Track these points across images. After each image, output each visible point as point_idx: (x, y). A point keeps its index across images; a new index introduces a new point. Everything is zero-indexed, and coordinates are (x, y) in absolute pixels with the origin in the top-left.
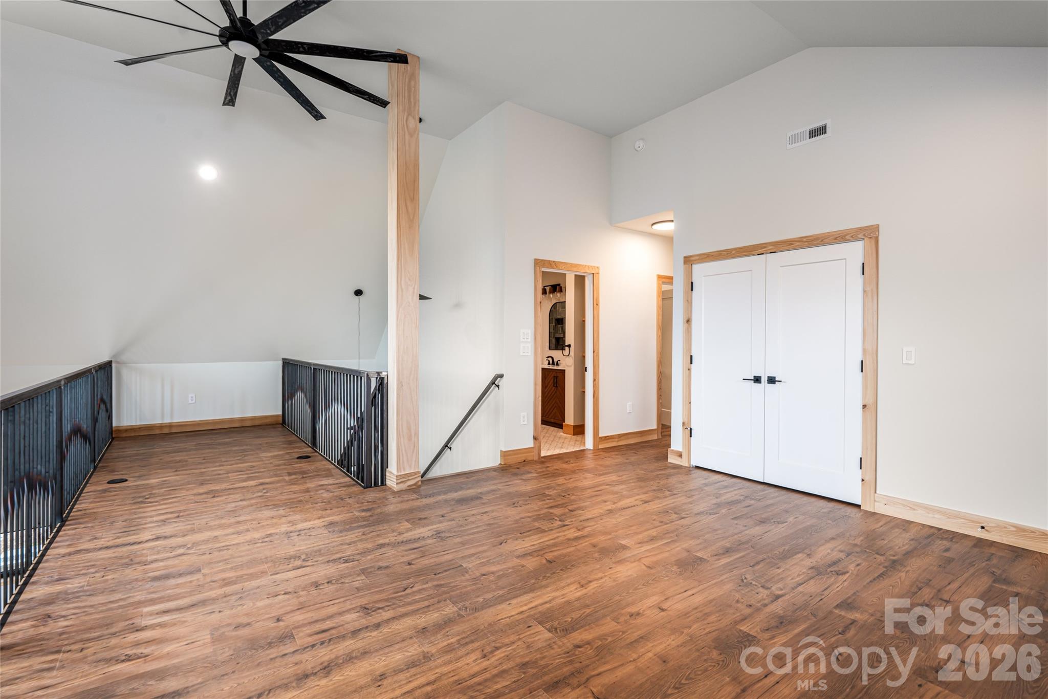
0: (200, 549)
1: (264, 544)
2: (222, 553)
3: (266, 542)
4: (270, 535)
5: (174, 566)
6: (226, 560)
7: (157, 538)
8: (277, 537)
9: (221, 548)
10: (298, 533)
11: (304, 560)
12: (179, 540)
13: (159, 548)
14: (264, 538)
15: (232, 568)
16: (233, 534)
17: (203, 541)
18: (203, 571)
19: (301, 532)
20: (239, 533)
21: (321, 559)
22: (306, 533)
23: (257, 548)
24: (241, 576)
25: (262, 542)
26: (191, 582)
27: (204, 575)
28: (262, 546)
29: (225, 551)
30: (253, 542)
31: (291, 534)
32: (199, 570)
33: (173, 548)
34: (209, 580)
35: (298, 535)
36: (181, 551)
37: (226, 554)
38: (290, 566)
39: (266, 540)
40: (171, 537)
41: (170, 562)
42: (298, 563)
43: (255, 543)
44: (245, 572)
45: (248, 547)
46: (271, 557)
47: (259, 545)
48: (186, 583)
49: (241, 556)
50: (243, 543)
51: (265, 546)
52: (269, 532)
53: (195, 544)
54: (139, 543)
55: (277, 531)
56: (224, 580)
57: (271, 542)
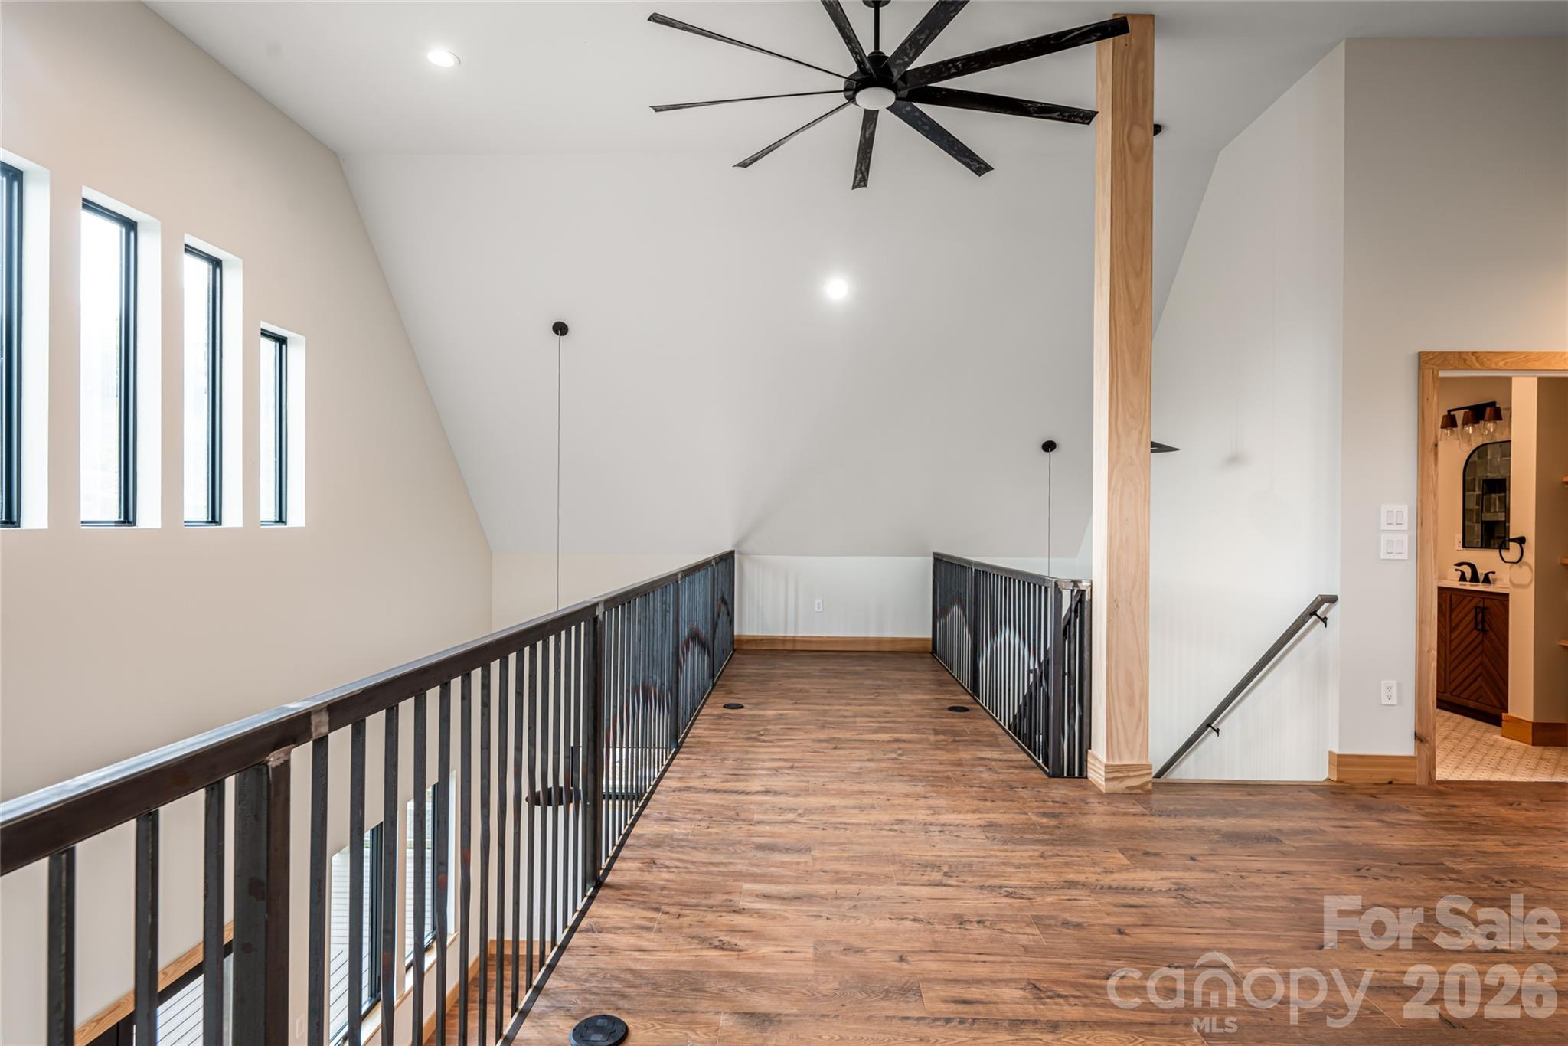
0: (812, 820)
1: (892, 833)
2: (837, 832)
3: (896, 830)
4: (902, 822)
5: (781, 835)
6: (841, 844)
7: (767, 792)
8: (911, 826)
9: (839, 826)
10: (940, 829)
11: (945, 874)
12: (790, 801)
13: (767, 806)
14: (892, 824)
15: (848, 859)
16: (854, 807)
17: (817, 809)
18: (813, 852)
19: (945, 828)
20: (861, 808)
21: (970, 879)
22: (951, 832)
23: (884, 837)
24: (859, 874)
25: (890, 830)
26: (798, 863)
27: (814, 859)
28: (888, 836)
29: (842, 831)
30: (877, 826)
31: (931, 828)
32: (809, 850)
33: (783, 810)
34: (818, 867)
35: (940, 832)
36: (791, 816)
37: (843, 835)
38: (926, 878)
39: (896, 827)
40: (781, 793)
41: (777, 829)
42: (937, 876)
43: (881, 829)
44: (862, 869)
45: (870, 832)
46: (900, 855)
47: (885, 833)
48: (791, 863)
49: (861, 844)
50: (866, 824)
51: (894, 836)
52: (901, 817)
53: (808, 811)
54: (748, 793)
55: (912, 818)
56: (837, 873)
57: (902, 832)
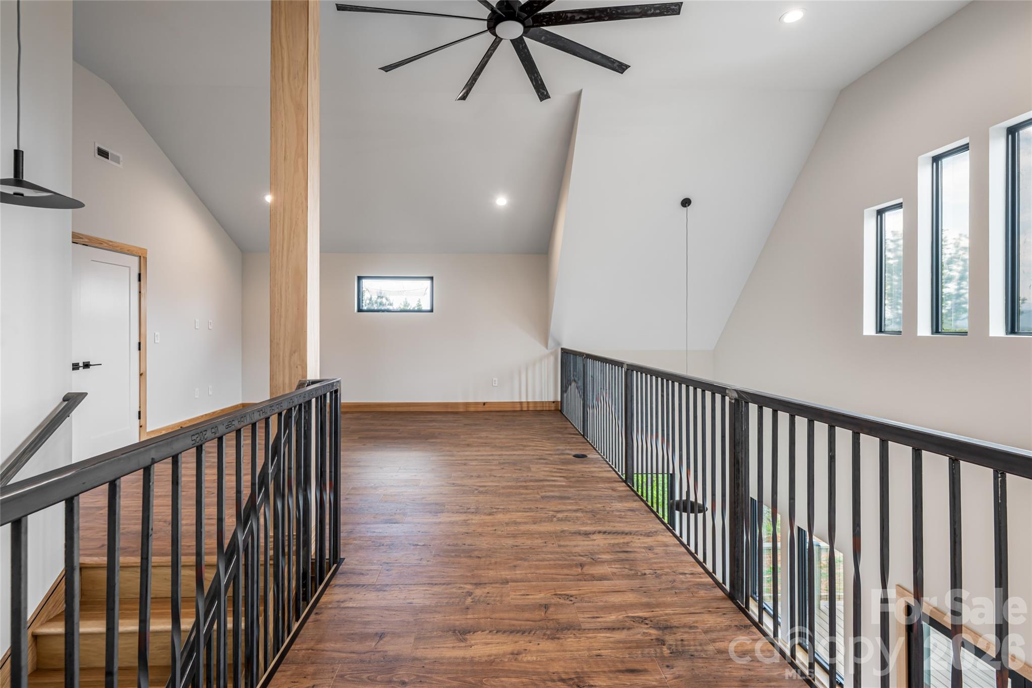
0: (546, 513)
1: (498, 507)
2: (529, 507)
3: (495, 509)
4: (490, 514)
5: (560, 504)
6: (525, 501)
7: (587, 534)
8: (485, 511)
9: (529, 510)
12: (566, 527)
13: (579, 523)
14: (496, 512)
15: (522, 494)
16: (520, 523)
17: (545, 521)
18: (540, 497)
19: (466, 510)
20: (516, 523)
22: (462, 509)
23: (502, 505)
24: (516, 489)
25: (498, 509)
26: (545, 492)
27: (538, 494)
28: (500, 505)
29: (526, 507)
30: (506, 511)
31: (474, 510)
32: (543, 497)
33: (566, 519)
34: (536, 491)
35: (469, 509)
37: (525, 505)
38: (486, 488)
39: (495, 510)
40: (575, 533)
41: (564, 508)
43: (504, 509)
44: (515, 491)
45: (510, 507)
46: (496, 496)
47: (502, 507)
48: (548, 492)
49: (515, 501)
50: (513, 512)
51: (497, 505)
52: (490, 517)
53: (550, 520)
54: (605, 533)
55: (483, 517)
56: (527, 489)
57: (492, 508)
